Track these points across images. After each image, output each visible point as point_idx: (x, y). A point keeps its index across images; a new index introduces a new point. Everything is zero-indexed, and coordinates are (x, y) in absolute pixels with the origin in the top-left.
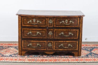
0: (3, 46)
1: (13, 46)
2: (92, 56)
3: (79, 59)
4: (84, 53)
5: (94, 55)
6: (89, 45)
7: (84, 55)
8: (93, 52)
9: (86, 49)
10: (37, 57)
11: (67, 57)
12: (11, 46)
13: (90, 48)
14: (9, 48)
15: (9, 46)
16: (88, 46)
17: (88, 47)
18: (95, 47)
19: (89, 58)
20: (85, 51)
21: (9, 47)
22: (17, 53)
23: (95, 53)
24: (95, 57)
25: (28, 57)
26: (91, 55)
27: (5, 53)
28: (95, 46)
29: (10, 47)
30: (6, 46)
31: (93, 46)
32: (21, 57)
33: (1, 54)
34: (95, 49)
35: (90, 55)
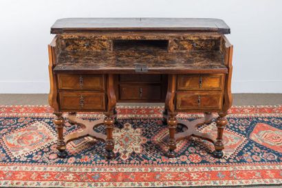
0: (20, 115)
1: (45, 115)
2: (254, 157)
3: (219, 169)
4: (230, 142)
5: (259, 150)
6: (242, 111)
7: (230, 154)
8: (253, 137)
9: (234, 124)
10: (103, 163)
11: (185, 163)
12: (41, 115)
13: (246, 121)
14: (34, 125)
15: (36, 115)
16: (240, 115)
17: (239, 119)
18: (257, 118)
19: (248, 168)
20: (232, 136)
21: (33, 119)
22: (49, 147)
23: (261, 143)
24: (262, 160)
25: (75, 163)
26: (253, 154)
27: (16, 144)
28: (258, 115)
29: (38, 118)
30: (27, 114)
31: (253, 115)
32: (57, 162)
33: (4, 151)
34: (258, 125)
35: (249, 150)
